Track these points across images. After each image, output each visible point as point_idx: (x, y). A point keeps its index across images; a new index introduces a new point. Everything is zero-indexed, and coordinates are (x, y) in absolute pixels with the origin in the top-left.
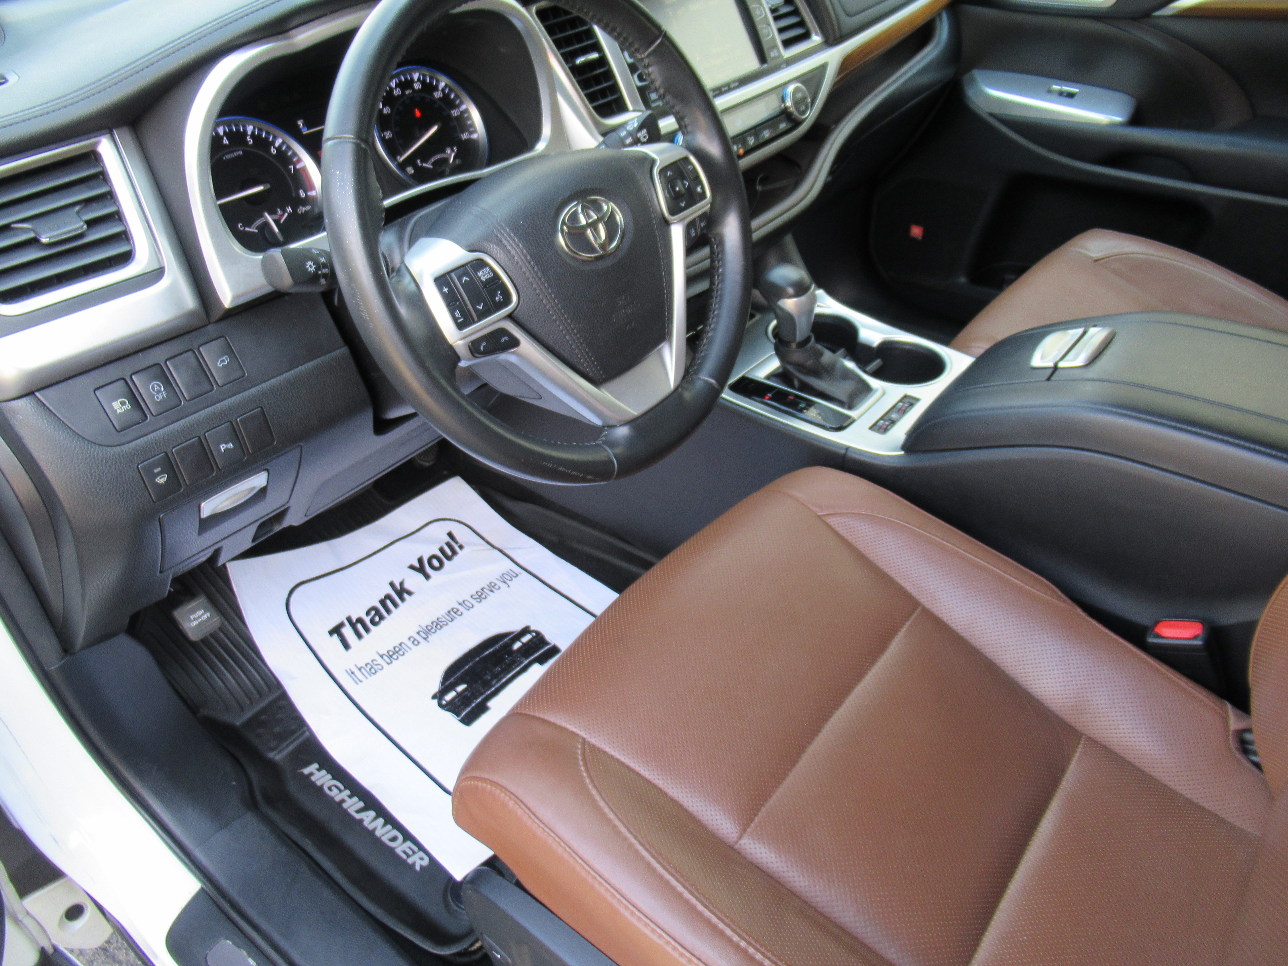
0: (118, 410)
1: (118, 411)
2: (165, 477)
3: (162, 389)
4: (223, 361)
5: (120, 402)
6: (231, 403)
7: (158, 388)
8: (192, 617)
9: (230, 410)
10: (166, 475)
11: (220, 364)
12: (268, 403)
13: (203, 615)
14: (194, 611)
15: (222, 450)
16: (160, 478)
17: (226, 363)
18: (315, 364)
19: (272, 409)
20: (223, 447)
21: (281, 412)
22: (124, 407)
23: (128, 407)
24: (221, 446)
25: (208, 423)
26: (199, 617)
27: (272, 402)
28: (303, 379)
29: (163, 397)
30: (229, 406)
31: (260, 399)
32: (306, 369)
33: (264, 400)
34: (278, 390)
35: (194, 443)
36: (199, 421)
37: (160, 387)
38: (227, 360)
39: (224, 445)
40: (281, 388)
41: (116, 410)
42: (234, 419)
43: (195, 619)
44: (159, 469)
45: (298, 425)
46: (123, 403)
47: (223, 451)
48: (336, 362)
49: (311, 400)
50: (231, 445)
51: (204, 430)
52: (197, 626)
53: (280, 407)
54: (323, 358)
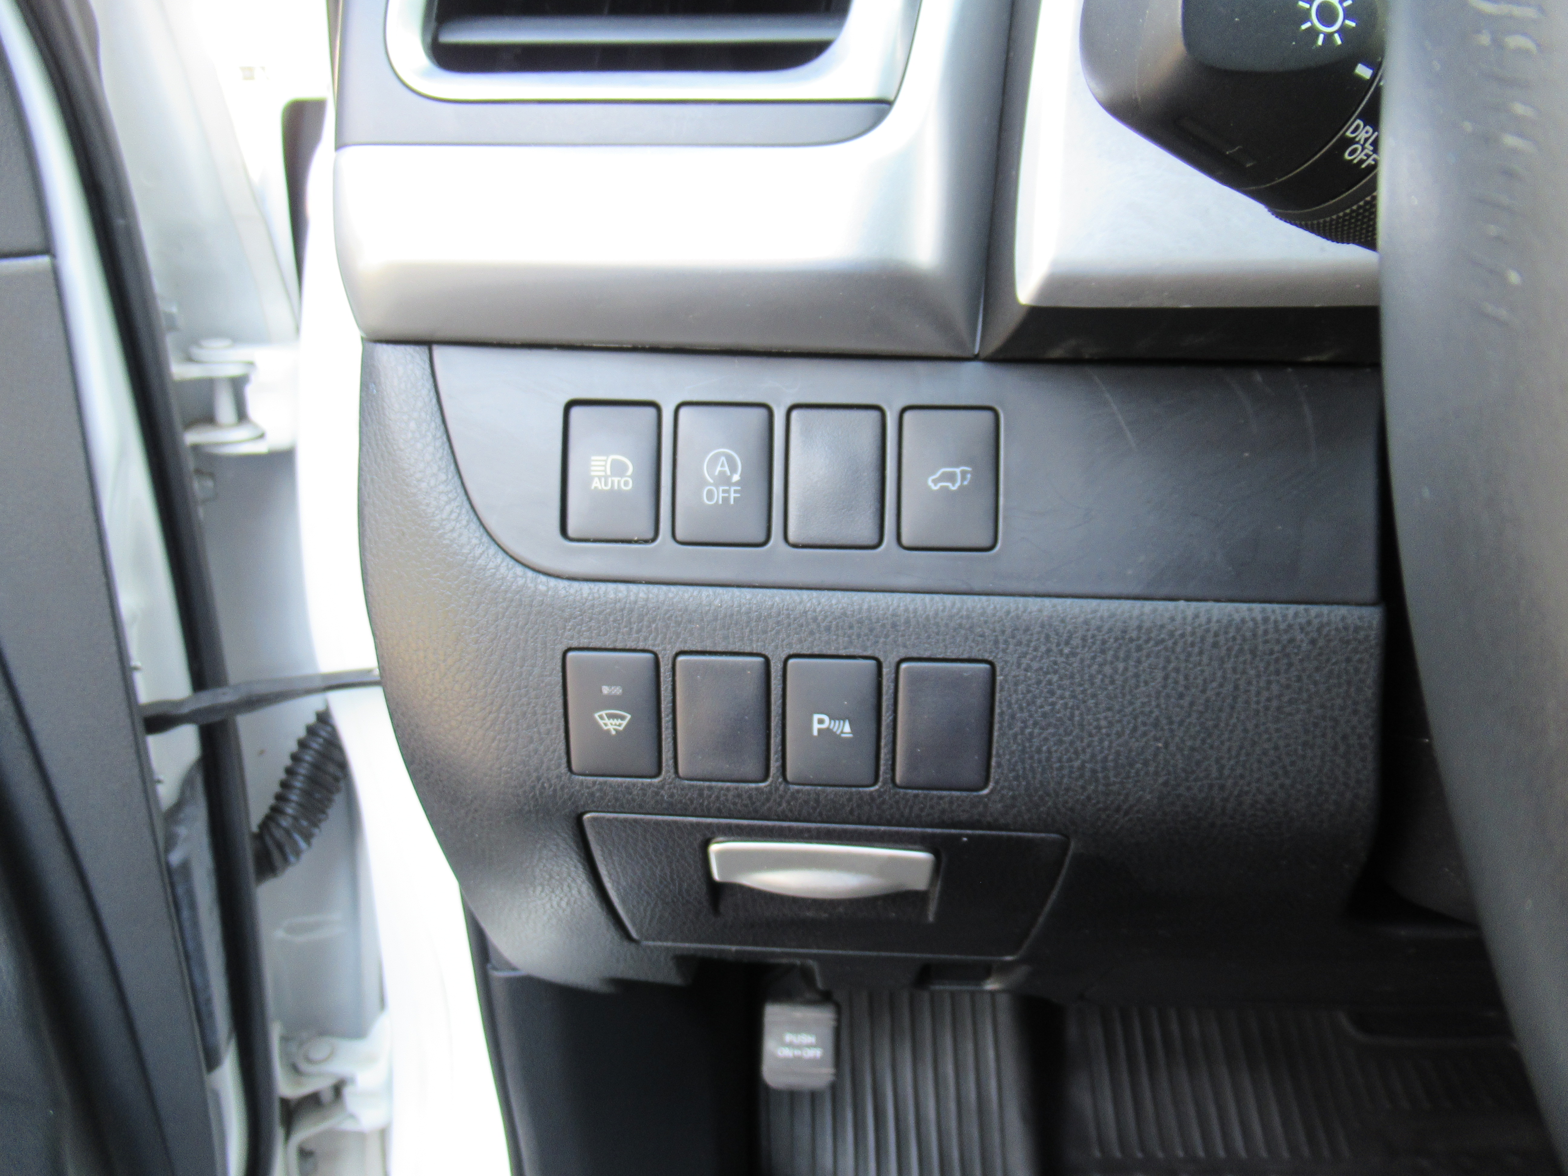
0: (596, 480)
1: (596, 484)
2: (622, 718)
3: (736, 478)
4: (951, 477)
5: (614, 462)
6: (906, 610)
7: (727, 469)
8: (789, 1037)
9: (894, 625)
10: (629, 717)
11: (935, 482)
12: (1019, 665)
13: (809, 1046)
14: (799, 1027)
15: (816, 727)
16: (610, 716)
17: (954, 488)
18: (1237, 617)
19: (1022, 687)
20: (819, 722)
21: (1047, 708)
22: (616, 479)
23: (626, 484)
24: (816, 717)
25: (812, 633)
26: (799, 1047)
27: (1035, 665)
28: (1170, 643)
29: (726, 500)
30: (894, 615)
31: (1001, 639)
32: (1196, 616)
33: (1011, 647)
34: (1070, 637)
35: (744, 668)
36: (788, 616)
37: (733, 469)
38: (963, 478)
39: (826, 718)
40: (1084, 639)
41: (592, 478)
42: (893, 658)
43: (791, 1045)
44: (618, 691)
45: (1082, 776)
46: (618, 469)
47: (815, 733)
48: (1313, 642)
49: (1164, 721)
50: (847, 728)
51: (790, 645)
52: (787, 1061)
53: (1052, 693)
54: (1275, 610)
